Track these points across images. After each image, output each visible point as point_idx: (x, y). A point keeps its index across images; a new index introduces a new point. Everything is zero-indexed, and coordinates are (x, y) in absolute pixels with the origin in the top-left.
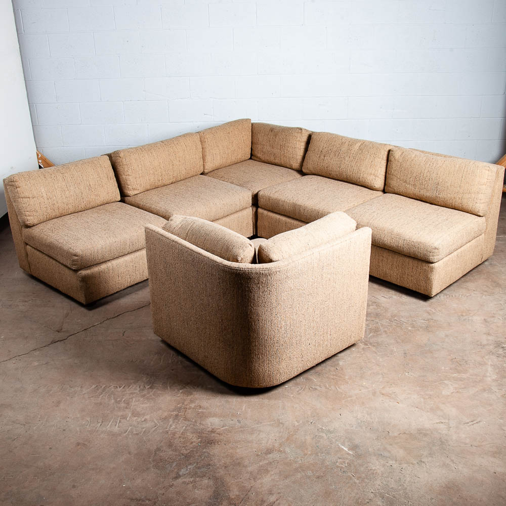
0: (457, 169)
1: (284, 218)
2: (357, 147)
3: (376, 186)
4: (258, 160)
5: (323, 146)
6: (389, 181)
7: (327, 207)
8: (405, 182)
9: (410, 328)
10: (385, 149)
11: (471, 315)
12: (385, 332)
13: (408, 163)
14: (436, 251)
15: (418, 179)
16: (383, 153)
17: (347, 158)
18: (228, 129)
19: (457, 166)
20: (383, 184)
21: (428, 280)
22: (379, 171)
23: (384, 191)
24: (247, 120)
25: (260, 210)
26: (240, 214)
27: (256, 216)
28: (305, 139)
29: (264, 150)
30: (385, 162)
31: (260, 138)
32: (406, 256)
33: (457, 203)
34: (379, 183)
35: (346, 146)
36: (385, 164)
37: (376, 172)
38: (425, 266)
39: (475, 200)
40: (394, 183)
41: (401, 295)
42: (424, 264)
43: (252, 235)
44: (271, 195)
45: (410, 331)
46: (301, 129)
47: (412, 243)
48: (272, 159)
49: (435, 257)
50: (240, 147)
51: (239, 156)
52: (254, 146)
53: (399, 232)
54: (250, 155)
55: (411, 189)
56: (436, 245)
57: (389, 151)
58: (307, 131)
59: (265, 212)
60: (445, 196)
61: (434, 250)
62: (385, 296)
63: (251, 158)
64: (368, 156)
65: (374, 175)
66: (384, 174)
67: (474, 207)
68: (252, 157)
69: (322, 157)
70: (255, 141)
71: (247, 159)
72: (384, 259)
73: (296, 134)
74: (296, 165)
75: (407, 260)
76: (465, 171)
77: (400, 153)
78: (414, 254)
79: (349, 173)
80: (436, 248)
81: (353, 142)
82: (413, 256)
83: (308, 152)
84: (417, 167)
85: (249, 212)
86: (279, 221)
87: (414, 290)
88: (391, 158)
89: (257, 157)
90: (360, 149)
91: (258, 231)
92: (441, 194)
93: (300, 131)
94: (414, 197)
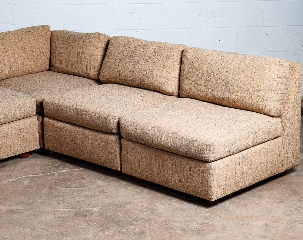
0: (247, 65)
1: (68, 126)
2: (151, 49)
3: (169, 90)
4: (56, 70)
5: (119, 51)
6: (182, 84)
7: (109, 110)
8: (197, 83)
9: (179, 232)
10: (179, 49)
11: (253, 220)
12: (151, 235)
13: (199, 63)
14: (211, 148)
15: (208, 79)
16: (176, 54)
17: (141, 62)
18: (21, 35)
19: (247, 62)
20: (177, 88)
21: (206, 182)
22: (172, 74)
23: (179, 96)
24: (44, 27)
25: (46, 119)
26: (22, 123)
27: (42, 127)
28: (103, 44)
29: (62, 59)
30: (179, 63)
31: (59, 46)
32: (182, 156)
33: (247, 102)
34: (172, 86)
35: (141, 49)
36: (179, 66)
37: (169, 75)
38: (202, 166)
39: (265, 97)
40: (187, 86)
41: (182, 202)
42: (201, 164)
43: (39, 148)
44: (56, 101)
45: (178, 234)
46: (99, 34)
47: (188, 141)
48: (69, 68)
49: (211, 155)
50: (35, 55)
51: (34, 65)
52: (53, 55)
53: (175, 130)
54: (48, 65)
55: (203, 91)
56: (210, 141)
57: (183, 52)
58: (106, 36)
59: (51, 121)
60: (235, 96)
61: (208, 148)
62: (165, 204)
63: (49, 69)
64: (162, 57)
65: (167, 77)
66: (177, 77)
67: (264, 106)
68: (51, 68)
69: (117, 62)
70: (53, 50)
71: (45, 69)
72: (164, 163)
73: (93, 40)
74: (93, 74)
75: (185, 161)
76: (255, 66)
77: (192, 53)
78: (190, 153)
79: (143, 78)
80: (210, 145)
81: (148, 45)
82: (189, 156)
83: (106, 59)
84: (207, 66)
85: (34, 121)
86: (64, 129)
87: (195, 195)
88: (184, 59)
89: (55, 67)
90: (155, 51)
91: (45, 144)
92: (232, 93)
93: (98, 36)
94: (207, 100)
